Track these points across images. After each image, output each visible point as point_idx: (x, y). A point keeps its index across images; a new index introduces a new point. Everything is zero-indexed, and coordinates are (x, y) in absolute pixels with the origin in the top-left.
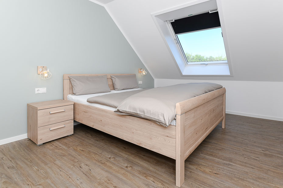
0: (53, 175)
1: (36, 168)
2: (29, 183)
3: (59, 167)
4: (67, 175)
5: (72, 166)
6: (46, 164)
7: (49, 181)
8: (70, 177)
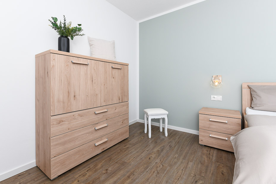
0: (175, 168)
1: (177, 156)
2: (162, 160)
3: (186, 168)
4: (181, 176)
5: (193, 175)
6: (184, 159)
7: (168, 168)
8: (178, 179)
